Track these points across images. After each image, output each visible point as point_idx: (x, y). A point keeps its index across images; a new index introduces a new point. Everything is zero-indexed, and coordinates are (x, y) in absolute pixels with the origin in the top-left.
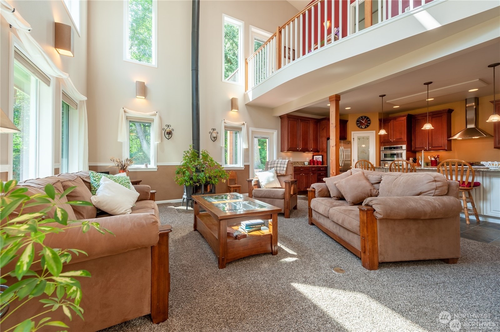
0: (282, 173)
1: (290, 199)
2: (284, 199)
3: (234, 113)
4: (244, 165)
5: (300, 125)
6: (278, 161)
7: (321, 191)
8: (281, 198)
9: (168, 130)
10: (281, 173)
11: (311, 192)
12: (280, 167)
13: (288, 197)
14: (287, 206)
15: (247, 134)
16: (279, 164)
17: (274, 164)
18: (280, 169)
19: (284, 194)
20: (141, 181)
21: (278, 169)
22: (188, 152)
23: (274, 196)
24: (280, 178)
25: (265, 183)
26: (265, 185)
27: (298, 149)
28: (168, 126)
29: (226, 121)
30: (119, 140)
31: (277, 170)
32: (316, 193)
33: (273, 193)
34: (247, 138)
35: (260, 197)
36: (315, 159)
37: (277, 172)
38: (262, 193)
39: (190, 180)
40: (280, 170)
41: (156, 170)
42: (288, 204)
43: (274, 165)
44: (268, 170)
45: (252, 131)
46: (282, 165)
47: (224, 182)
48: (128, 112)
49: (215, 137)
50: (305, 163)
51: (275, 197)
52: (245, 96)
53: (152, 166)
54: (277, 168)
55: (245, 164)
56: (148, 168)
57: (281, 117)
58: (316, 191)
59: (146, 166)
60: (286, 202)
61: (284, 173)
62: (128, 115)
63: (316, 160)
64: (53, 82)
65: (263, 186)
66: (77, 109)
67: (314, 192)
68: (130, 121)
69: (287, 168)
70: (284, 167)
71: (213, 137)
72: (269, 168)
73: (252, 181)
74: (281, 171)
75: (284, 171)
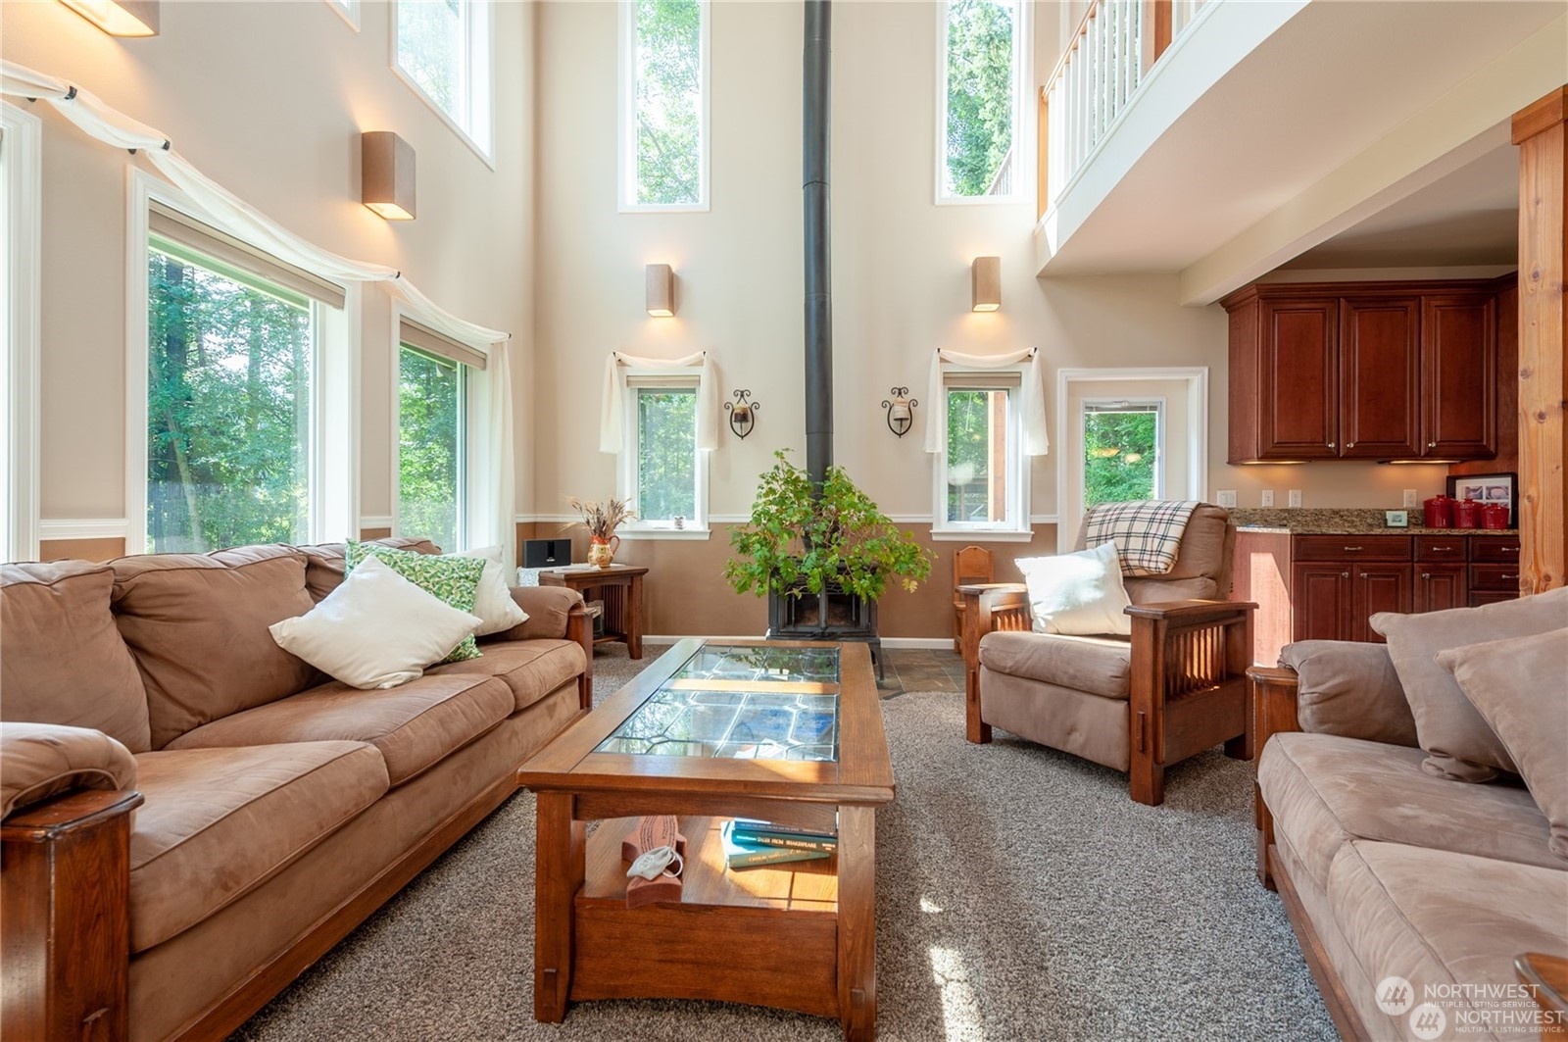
0: (1153, 565)
1: (1160, 703)
2: (1128, 699)
3: (984, 318)
4: (1032, 525)
5: (1349, 323)
6: (1141, 507)
7: (1335, 696)
8: (1107, 693)
9: (740, 406)
10: (1145, 564)
11: (1264, 690)
12: (1146, 535)
13: (1148, 696)
14: (1139, 737)
15: (1040, 399)
16: (1142, 520)
17: (1117, 520)
18: (1145, 543)
19: (1128, 675)
20: (646, 571)
21: (1135, 543)
22: (773, 478)
23: (1074, 677)
24: (1137, 587)
25: (1050, 611)
26: (1050, 618)
27: (1332, 445)
28: (742, 396)
29: (946, 353)
30: (604, 448)
31: (1126, 550)
32: (1302, 702)
33: (1069, 664)
34: (1041, 411)
35: (1009, 674)
36: (1460, 496)
37: (1126, 560)
38: (1018, 657)
39: (772, 575)
40: (1143, 551)
41: (707, 538)
42: (1150, 730)
43: (1114, 527)
44: (1085, 549)
45: (1069, 382)
46: (1155, 525)
47: (912, 591)
48: (628, 363)
49: (901, 420)
50: (1389, 515)
51: (1078, 684)
52: (1036, 240)
53: (696, 525)
54: (1127, 542)
55: (1035, 522)
56: (684, 530)
57: (1231, 304)
58: (1302, 690)
59: (679, 523)
60: (1134, 718)
61: (1162, 566)
62: (629, 372)
63: (1468, 501)
64: (352, 296)
65: (1043, 624)
66: (484, 368)
67: (1292, 692)
68: (639, 389)
69: (1182, 542)
70: (1164, 538)
71: (896, 420)
72: (1091, 539)
73: (978, 596)
74: (1146, 557)
75: (1160, 558)
